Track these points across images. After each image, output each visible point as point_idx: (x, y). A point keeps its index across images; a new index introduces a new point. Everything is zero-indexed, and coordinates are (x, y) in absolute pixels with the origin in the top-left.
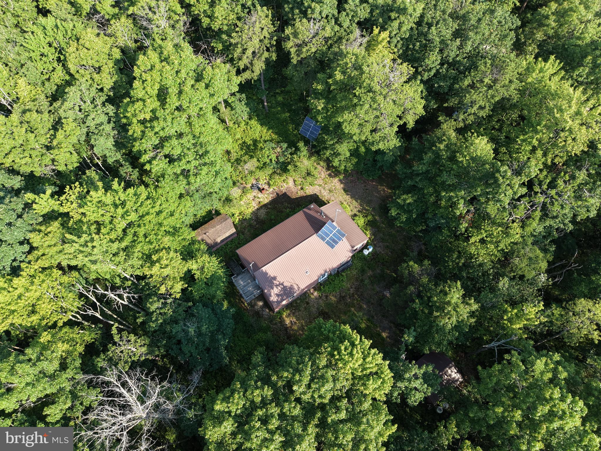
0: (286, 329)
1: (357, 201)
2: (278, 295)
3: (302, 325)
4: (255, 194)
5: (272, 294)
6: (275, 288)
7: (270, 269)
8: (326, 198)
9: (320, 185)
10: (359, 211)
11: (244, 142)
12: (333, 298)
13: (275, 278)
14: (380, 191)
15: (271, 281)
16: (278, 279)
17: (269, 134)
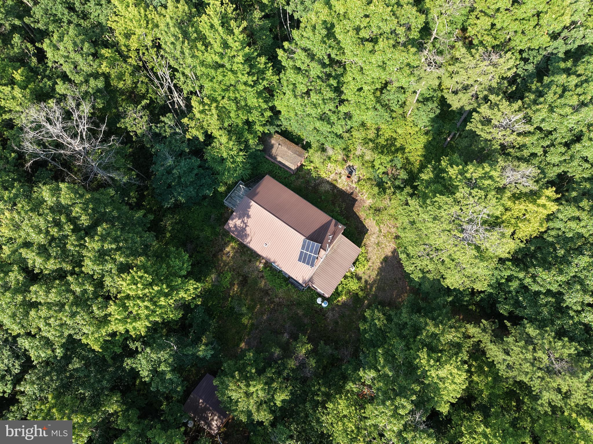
0: (221, 250)
1: (377, 275)
2: (235, 226)
3: (228, 263)
4: (343, 172)
5: (234, 221)
6: (240, 221)
7: (255, 209)
8: (368, 242)
9: (380, 231)
10: (366, 281)
11: (395, 139)
12: (263, 283)
13: (249, 217)
14: (400, 297)
15: (245, 214)
16: (249, 220)
17: (418, 158)
